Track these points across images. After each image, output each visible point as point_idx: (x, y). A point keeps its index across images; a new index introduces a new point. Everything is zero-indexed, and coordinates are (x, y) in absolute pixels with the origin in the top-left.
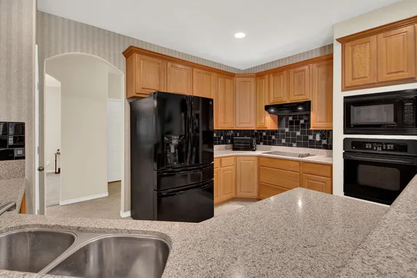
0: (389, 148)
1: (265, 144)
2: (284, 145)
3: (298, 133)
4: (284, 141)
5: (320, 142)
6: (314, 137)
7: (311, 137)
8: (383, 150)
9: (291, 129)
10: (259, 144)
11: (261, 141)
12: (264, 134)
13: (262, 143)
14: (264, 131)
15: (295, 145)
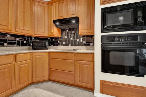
0: (129, 39)
1: (54, 45)
2: (64, 45)
3: (72, 39)
4: (64, 43)
5: (82, 42)
6: (80, 40)
7: (78, 40)
8: (125, 40)
9: (68, 36)
10: (51, 46)
11: (52, 44)
12: (54, 40)
13: (52, 45)
14: (53, 38)
15: (70, 45)
